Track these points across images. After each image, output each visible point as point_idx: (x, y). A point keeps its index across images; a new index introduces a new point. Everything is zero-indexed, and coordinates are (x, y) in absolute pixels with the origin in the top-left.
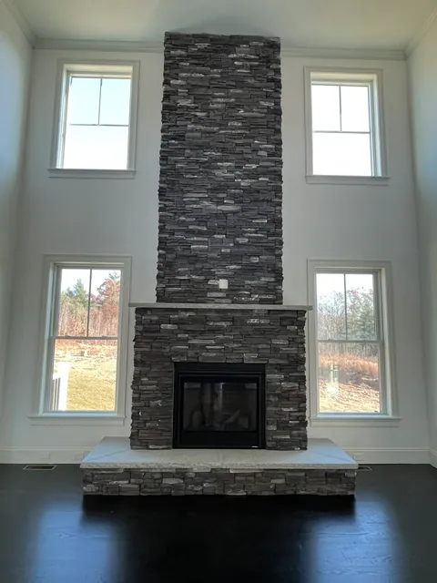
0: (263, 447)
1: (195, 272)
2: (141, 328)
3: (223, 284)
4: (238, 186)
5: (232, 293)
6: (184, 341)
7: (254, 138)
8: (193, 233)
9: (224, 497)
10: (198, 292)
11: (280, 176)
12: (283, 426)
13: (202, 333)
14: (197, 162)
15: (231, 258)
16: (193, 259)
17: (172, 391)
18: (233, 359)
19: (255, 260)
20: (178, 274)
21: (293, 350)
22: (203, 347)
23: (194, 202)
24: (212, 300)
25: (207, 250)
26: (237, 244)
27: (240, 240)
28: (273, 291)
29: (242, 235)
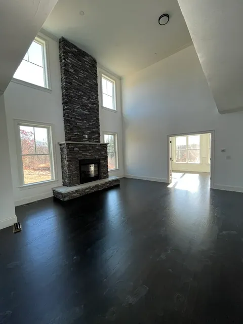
0: (100, 179)
1: (79, 132)
2: (68, 150)
3: (86, 136)
4: (88, 106)
5: (89, 139)
6: (81, 153)
7: (92, 91)
8: (77, 119)
9: (99, 191)
10: (80, 138)
11: (98, 105)
12: (105, 173)
13: (85, 151)
14: (77, 95)
15: (88, 128)
16: (78, 128)
17: (79, 168)
18: (93, 158)
19: (94, 130)
20: (75, 132)
21: (105, 154)
22: (86, 155)
23: (77, 109)
24: (84, 141)
25: (82, 125)
26: (90, 125)
27: (91, 124)
28: (98, 139)
29: (90, 122)
